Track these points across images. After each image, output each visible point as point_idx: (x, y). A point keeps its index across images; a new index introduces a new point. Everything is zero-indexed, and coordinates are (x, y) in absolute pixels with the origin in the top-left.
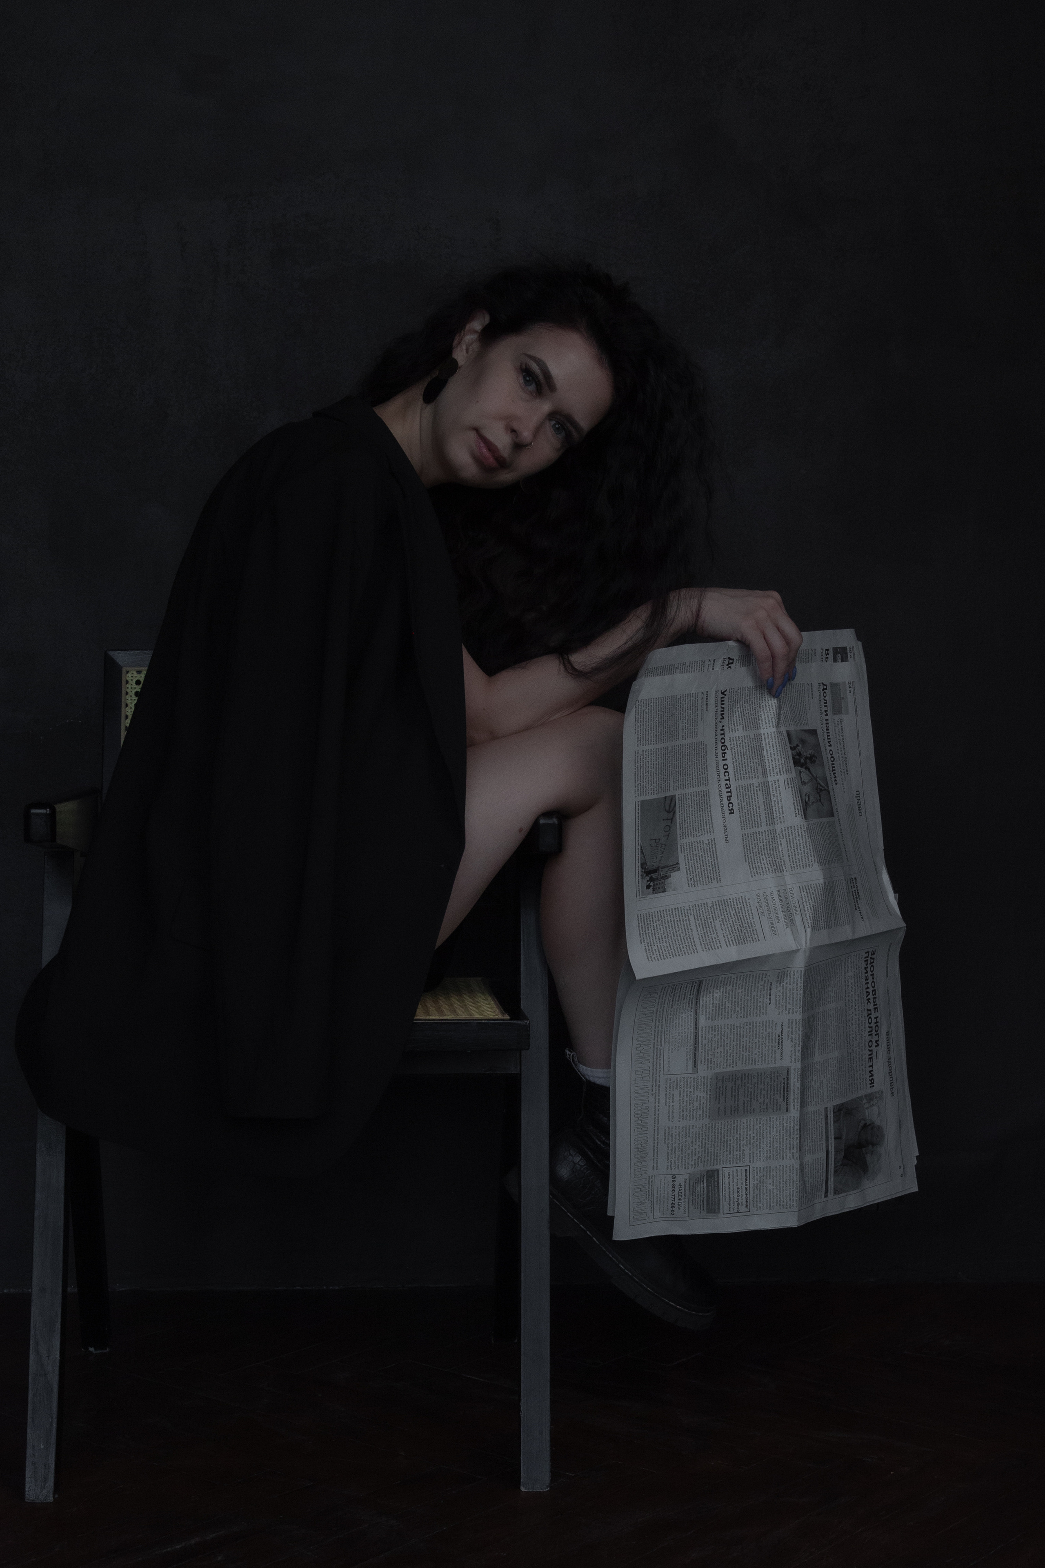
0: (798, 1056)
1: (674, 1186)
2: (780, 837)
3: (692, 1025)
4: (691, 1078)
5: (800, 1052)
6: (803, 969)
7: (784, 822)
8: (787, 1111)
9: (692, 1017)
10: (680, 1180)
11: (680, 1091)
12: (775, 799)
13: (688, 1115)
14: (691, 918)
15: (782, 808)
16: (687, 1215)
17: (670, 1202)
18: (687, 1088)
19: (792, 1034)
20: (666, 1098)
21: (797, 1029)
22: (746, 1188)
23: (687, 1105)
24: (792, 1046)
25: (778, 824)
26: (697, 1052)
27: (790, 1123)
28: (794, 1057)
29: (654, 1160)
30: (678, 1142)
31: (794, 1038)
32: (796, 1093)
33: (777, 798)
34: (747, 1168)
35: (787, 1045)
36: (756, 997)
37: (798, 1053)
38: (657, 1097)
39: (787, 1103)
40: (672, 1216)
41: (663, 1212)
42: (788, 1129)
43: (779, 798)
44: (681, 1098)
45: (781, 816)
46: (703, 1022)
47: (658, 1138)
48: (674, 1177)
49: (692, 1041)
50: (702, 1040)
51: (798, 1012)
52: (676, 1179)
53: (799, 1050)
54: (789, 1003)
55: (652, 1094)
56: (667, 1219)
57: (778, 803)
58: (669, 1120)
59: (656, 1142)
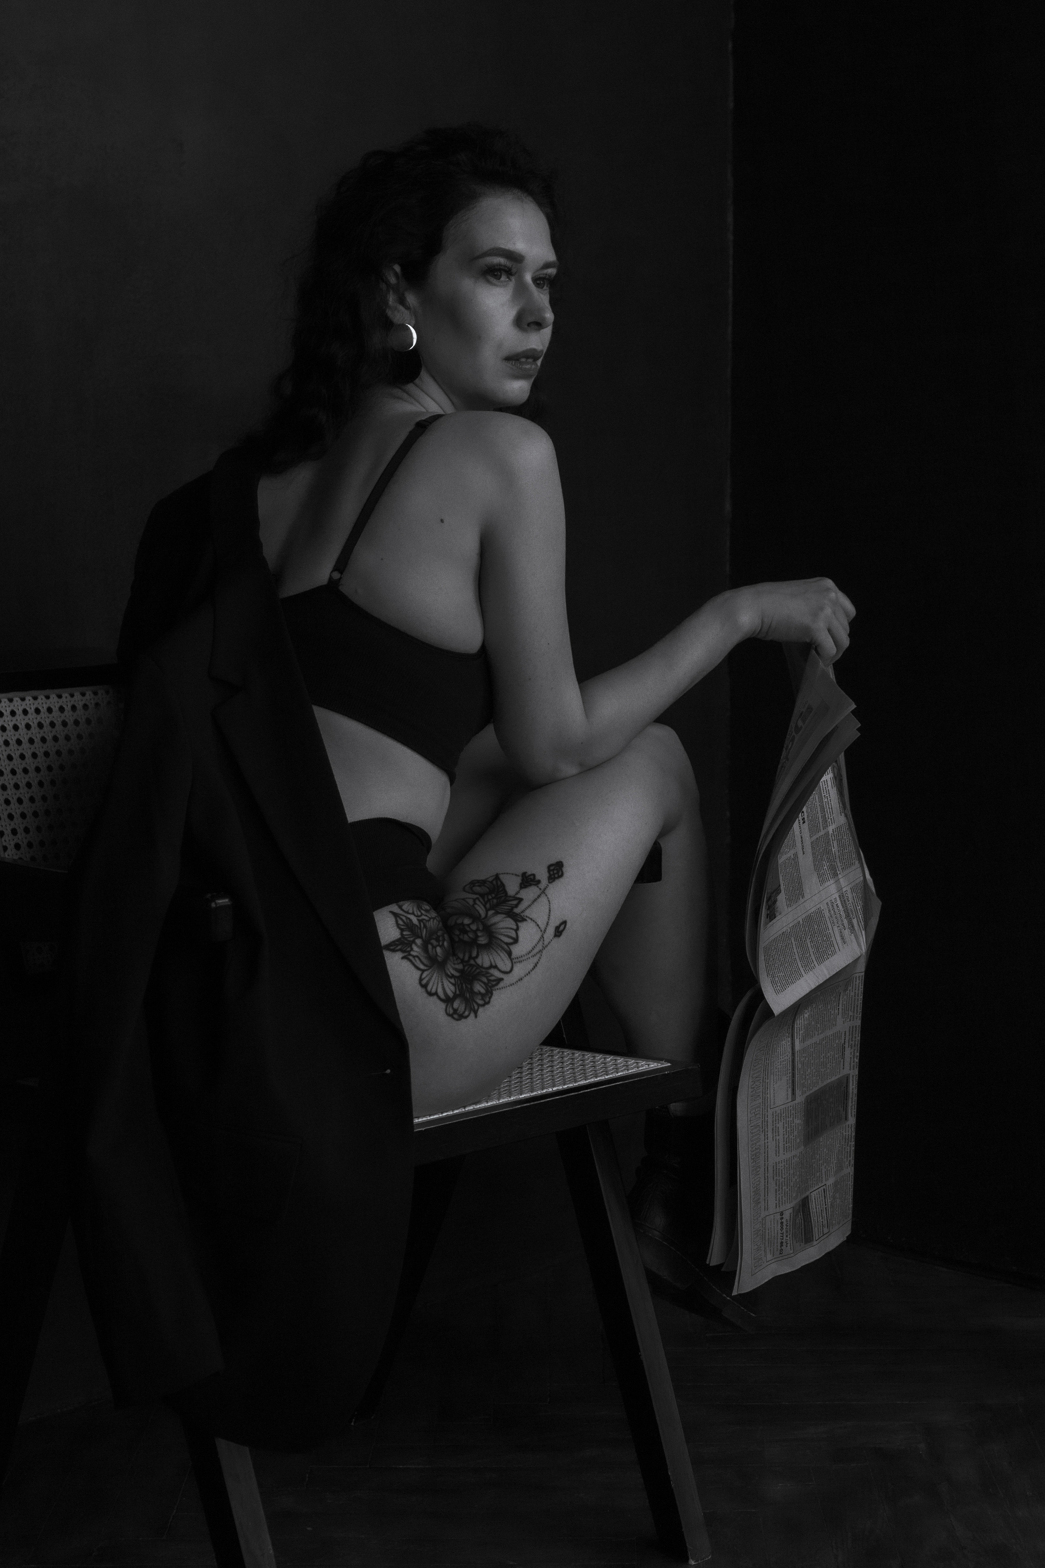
0: (857, 1062)
1: (782, 1223)
2: (832, 838)
3: (790, 1050)
4: (791, 1106)
5: (858, 1058)
6: (863, 974)
7: (834, 822)
8: (846, 1120)
9: (790, 1043)
10: (787, 1215)
11: (784, 1122)
12: (826, 800)
13: (790, 1145)
14: (793, 939)
15: (832, 809)
16: (792, 1252)
17: (779, 1241)
18: (788, 1118)
19: (852, 1041)
20: (773, 1133)
21: (857, 1035)
22: (826, 1208)
23: (789, 1136)
24: (851, 1053)
25: (830, 826)
26: (794, 1079)
27: (848, 1132)
28: (853, 1064)
29: (765, 1200)
30: (783, 1177)
31: (853, 1045)
32: (854, 1100)
33: (827, 799)
34: (825, 1187)
35: (848, 1052)
36: (830, 1011)
37: (857, 1059)
38: (766, 1133)
39: (846, 1111)
40: (781, 1255)
41: (774, 1253)
42: (847, 1137)
43: (829, 799)
44: (785, 1130)
45: (832, 817)
46: (798, 1047)
47: (767, 1176)
48: (782, 1214)
49: (790, 1068)
50: (798, 1064)
51: (858, 1018)
52: (783, 1216)
53: (857, 1056)
54: (851, 1010)
55: (762, 1131)
56: (777, 1259)
57: (828, 804)
58: (776, 1155)
59: (766, 1181)
